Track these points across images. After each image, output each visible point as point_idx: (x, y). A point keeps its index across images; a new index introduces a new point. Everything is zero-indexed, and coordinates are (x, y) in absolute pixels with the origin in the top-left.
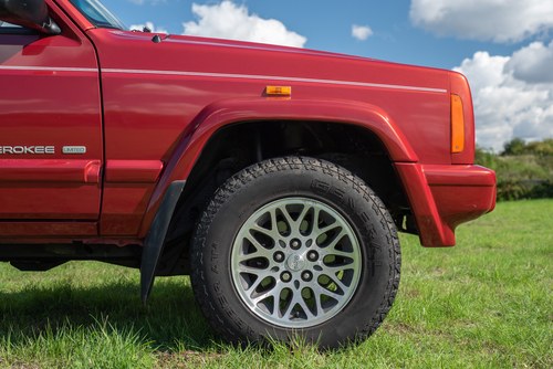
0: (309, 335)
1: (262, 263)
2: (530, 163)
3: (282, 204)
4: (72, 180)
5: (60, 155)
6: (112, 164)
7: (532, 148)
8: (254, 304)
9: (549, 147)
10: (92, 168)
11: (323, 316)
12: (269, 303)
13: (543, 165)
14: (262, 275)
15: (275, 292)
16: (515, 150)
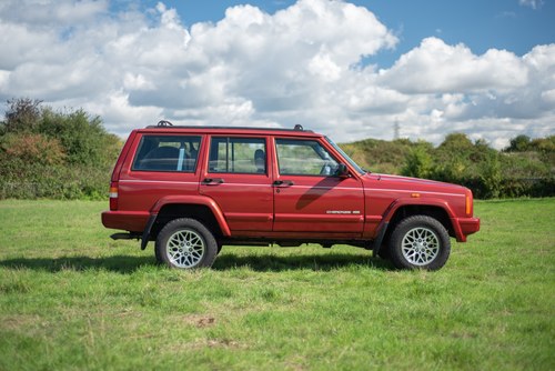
0: (425, 267)
1: (410, 246)
2: (533, 159)
3: (416, 229)
4: (356, 221)
5: (352, 214)
6: (367, 217)
7: (535, 145)
8: (408, 258)
9: (551, 144)
10: (362, 218)
11: (428, 262)
12: (412, 258)
13: (545, 161)
14: (410, 250)
15: (414, 255)
16: (519, 146)
